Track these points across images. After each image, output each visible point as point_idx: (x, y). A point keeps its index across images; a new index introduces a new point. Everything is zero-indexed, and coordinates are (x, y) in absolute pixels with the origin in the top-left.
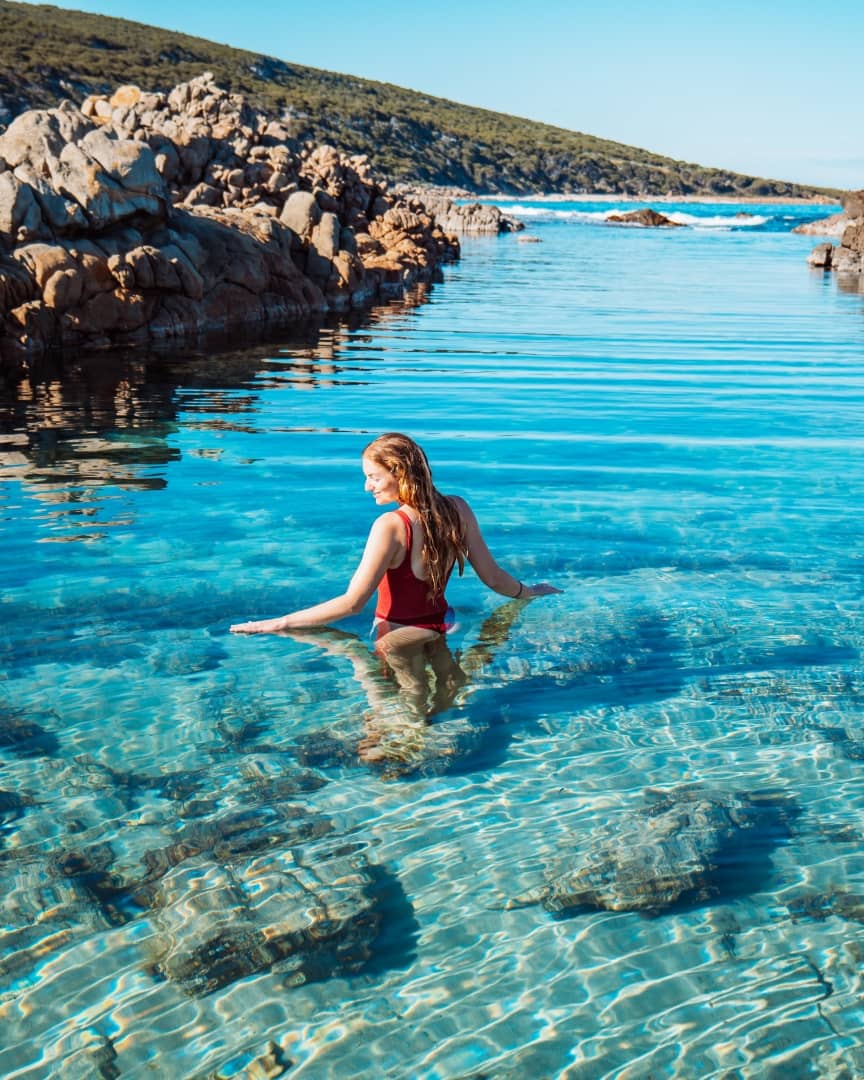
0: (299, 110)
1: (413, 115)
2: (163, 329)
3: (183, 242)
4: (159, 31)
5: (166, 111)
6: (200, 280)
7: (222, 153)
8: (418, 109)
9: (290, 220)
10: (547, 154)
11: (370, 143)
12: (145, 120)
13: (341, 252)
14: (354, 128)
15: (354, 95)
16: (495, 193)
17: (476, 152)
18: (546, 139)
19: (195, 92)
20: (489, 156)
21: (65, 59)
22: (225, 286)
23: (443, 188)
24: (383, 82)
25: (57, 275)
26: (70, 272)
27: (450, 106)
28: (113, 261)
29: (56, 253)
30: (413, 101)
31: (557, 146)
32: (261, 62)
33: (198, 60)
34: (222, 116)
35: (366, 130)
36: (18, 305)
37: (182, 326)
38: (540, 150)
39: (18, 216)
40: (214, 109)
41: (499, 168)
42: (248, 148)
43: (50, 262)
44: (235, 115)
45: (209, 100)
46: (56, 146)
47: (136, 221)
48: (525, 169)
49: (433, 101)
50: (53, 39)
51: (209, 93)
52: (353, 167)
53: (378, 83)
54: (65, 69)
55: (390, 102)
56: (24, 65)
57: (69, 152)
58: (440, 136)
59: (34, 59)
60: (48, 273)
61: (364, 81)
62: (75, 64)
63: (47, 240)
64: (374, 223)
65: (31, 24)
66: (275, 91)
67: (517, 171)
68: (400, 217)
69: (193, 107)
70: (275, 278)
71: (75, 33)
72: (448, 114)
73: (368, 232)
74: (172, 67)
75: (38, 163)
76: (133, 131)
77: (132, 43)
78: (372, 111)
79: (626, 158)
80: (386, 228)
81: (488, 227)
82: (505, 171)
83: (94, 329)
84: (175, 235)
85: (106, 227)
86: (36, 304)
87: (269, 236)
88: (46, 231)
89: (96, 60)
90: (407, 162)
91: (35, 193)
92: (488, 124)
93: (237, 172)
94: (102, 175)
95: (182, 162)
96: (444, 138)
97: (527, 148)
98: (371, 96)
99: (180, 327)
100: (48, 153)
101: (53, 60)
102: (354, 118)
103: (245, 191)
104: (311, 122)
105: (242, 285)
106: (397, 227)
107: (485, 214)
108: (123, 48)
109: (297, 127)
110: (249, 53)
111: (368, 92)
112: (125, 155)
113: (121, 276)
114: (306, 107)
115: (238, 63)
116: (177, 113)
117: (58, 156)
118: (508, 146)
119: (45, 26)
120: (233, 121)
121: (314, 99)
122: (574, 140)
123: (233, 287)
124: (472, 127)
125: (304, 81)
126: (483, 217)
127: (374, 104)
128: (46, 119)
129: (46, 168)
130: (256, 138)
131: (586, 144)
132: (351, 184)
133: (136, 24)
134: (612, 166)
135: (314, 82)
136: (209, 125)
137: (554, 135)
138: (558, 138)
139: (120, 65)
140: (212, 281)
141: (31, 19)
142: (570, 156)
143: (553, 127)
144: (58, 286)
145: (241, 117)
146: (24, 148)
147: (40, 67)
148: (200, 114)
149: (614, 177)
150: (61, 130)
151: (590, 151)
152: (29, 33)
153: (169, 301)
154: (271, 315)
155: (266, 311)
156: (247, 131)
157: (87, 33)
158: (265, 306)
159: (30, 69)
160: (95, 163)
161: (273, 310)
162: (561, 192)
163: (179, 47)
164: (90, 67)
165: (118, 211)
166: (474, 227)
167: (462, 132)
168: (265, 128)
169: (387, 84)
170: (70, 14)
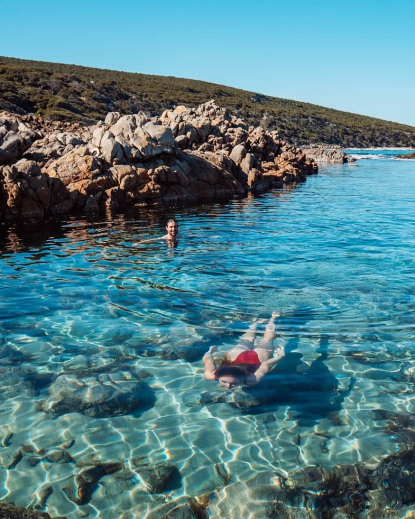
0: (270, 114)
1: (318, 116)
2: (168, 198)
3: (181, 164)
4: (214, 85)
5: (194, 115)
6: (187, 179)
7: (215, 131)
8: (321, 113)
9: (233, 156)
10: (376, 131)
11: (299, 127)
12: (185, 119)
13: (253, 169)
14: (293, 121)
15: (294, 108)
16: (353, 147)
17: (345, 130)
18: (376, 124)
19: (206, 107)
20: (350, 132)
21: (177, 97)
22: (197, 181)
23: (330, 145)
24: (306, 102)
25: (127, 177)
26: (132, 176)
27: (334, 111)
28: (150, 172)
29: (127, 168)
30: (319, 110)
31: (381, 127)
32: (255, 96)
33: (230, 96)
34: (217, 116)
35: (297, 122)
36: (109, 188)
37: (177, 197)
38: (373, 129)
39: (114, 154)
40: (214, 114)
41: (355, 137)
42: (226, 129)
43: (124, 172)
44: (222, 116)
45: (212, 110)
46: (133, 128)
47: (162, 156)
48: (366, 137)
49: (327, 110)
50: (172, 89)
51: (212, 107)
52: (271, 136)
53: (303, 103)
54: (176, 101)
55: (309, 111)
56: (160, 100)
57: (138, 130)
58: (329, 124)
59: (164, 97)
60: (122, 176)
61: (298, 102)
62: (180, 99)
63: (125, 164)
64: (276, 158)
65: (164, 84)
66: (261, 107)
67: (363, 138)
68: (287, 156)
69: (206, 113)
70: (221, 179)
71: (181, 87)
72: (334, 115)
73: (274, 162)
74: (219, 99)
75: (126, 135)
76: (179, 123)
77: (203, 90)
78: (301, 114)
79: (412, 132)
80: (281, 160)
81: (339, 160)
82: (357, 138)
83: (139, 198)
84: (178, 161)
85: (148, 159)
86: (116, 188)
87: (222, 162)
88: (125, 160)
89: (189, 97)
90: (315, 135)
91: (121, 146)
92: (350, 119)
93: (220, 138)
94: (149, 139)
95: (198, 135)
96: (331, 125)
97: (367, 128)
98: (300, 108)
99: (176, 197)
100: (130, 130)
101: (172, 97)
102: (293, 117)
103: (223, 146)
104: (275, 119)
105: (204, 181)
106: (286, 159)
107: (338, 155)
108: (200, 92)
109: (269, 121)
110: (250, 92)
111: (299, 107)
112: (160, 131)
113: (152, 177)
114: (273, 113)
115: (245, 96)
116: (199, 116)
117: (133, 132)
118: (359, 127)
119: (169, 84)
120: (221, 118)
121: (276, 110)
122: (388, 124)
123: (201, 182)
124: (344, 120)
125: (272, 103)
126: (337, 156)
127: (302, 111)
128: (131, 118)
129: (128, 136)
130: (230, 125)
131: (394, 126)
132: (269, 142)
133: (205, 83)
134: (405, 135)
135: (277, 103)
136: (210, 120)
137: (379, 122)
138: (381, 124)
139: (198, 99)
140: (192, 180)
141: (164, 82)
142: (386, 131)
143: (379, 120)
144: (126, 181)
145: (225, 116)
146: (121, 129)
147: (166, 101)
148: (208, 116)
149: (405, 140)
150: (137, 123)
151: (395, 129)
152: (163, 87)
153: (172, 187)
154: (218, 194)
155: (216, 192)
156: (227, 122)
157: (186, 86)
158: (216, 189)
159: (162, 101)
160: (147, 134)
161: (219, 192)
162: (382, 147)
163: (222, 91)
164: (186, 100)
165: (154, 152)
166: (333, 161)
167: (339, 122)
168: (235, 121)
169: (308, 103)
170: (179, 79)
